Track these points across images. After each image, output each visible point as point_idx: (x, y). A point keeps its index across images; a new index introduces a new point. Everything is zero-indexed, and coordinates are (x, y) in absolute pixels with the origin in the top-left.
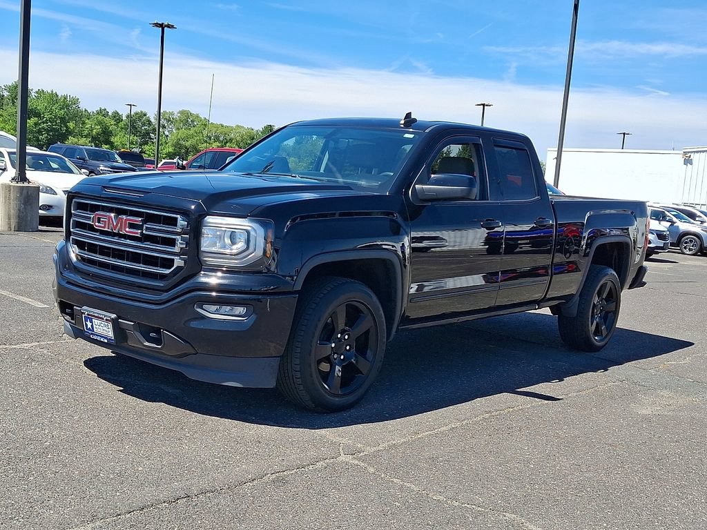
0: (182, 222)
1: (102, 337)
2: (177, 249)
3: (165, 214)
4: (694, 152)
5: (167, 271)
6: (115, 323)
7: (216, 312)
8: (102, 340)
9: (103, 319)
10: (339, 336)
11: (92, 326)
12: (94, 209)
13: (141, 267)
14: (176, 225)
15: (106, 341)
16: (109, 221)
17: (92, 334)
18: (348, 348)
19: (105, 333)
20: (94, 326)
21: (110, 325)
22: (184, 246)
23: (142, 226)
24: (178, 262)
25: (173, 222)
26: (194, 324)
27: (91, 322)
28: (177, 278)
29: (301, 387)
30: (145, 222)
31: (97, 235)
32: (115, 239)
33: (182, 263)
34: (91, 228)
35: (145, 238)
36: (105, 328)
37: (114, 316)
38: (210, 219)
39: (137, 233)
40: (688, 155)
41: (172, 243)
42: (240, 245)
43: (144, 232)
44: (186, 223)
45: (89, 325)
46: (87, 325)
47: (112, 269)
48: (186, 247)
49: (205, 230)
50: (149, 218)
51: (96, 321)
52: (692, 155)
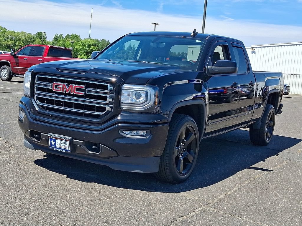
0: (110, 88)
1: (62, 149)
2: (107, 102)
3: (99, 83)
4: (256, 47)
5: (102, 114)
6: (71, 142)
7: (129, 134)
8: (62, 151)
9: (64, 140)
10: (181, 144)
11: (55, 144)
12: (51, 81)
13: (84, 111)
14: (107, 89)
15: (64, 151)
16: (63, 87)
17: (54, 148)
18: (184, 150)
19: (64, 147)
20: (57, 143)
21: (68, 143)
22: (111, 100)
23: (85, 89)
24: (108, 109)
25: (106, 88)
26: (118, 140)
27: (55, 141)
28: (107, 117)
29: (169, 171)
30: (86, 87)
31: (54, 95)
32: (67, 97)
33: (110, 109)
34: (51, 91)
35: (87, 96)
36: (64, 144)
37: (70, 138)
38: (126, 86)
39: (82, 94)
40: (254, 49)
41: (105, 98)
42: (142, 99)
43: (87, 93)
44: (112, 88)
45: (53, 143)
46: (51, 143)
47: (64, 113)
48: (112, 101)
49: (123, 92)
50: (88, 85)
51: (57, 141)
52: (255, 49)
